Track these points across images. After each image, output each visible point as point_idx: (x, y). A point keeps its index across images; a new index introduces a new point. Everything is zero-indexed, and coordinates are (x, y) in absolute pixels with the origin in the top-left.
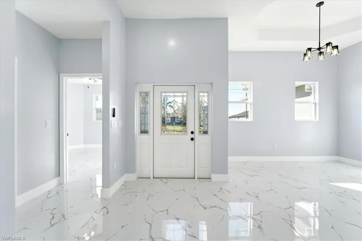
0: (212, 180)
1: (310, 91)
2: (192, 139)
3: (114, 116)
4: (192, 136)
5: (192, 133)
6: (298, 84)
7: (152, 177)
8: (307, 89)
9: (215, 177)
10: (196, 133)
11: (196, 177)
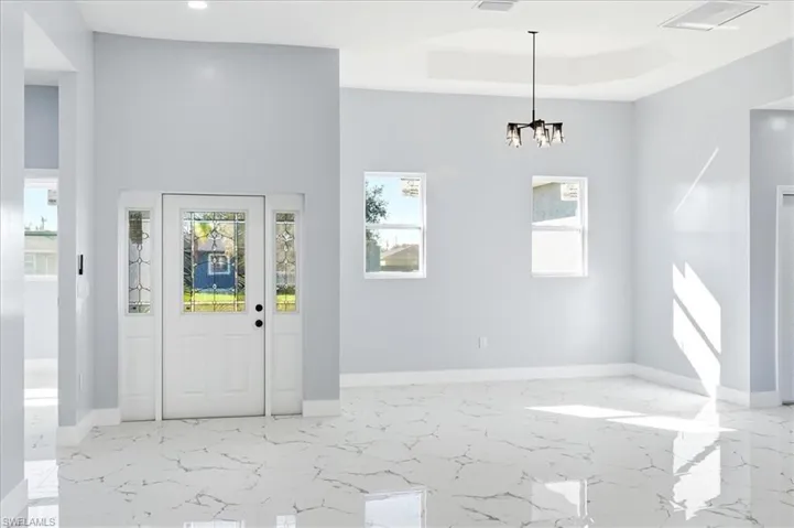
0: (305, 415)
1: (573, 199)
2: (259, 323)
3: (81, 272)
4: (259, 316)
5: (259, 308)
6: (538, 180)
7: (159, 418)
8: (565, 195)
9: (310, 407)
10: (268, 308)
11: (268, 413)
